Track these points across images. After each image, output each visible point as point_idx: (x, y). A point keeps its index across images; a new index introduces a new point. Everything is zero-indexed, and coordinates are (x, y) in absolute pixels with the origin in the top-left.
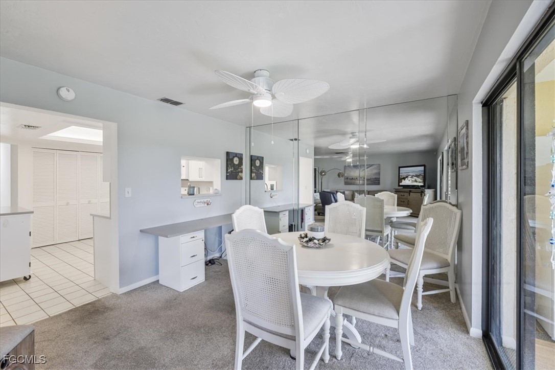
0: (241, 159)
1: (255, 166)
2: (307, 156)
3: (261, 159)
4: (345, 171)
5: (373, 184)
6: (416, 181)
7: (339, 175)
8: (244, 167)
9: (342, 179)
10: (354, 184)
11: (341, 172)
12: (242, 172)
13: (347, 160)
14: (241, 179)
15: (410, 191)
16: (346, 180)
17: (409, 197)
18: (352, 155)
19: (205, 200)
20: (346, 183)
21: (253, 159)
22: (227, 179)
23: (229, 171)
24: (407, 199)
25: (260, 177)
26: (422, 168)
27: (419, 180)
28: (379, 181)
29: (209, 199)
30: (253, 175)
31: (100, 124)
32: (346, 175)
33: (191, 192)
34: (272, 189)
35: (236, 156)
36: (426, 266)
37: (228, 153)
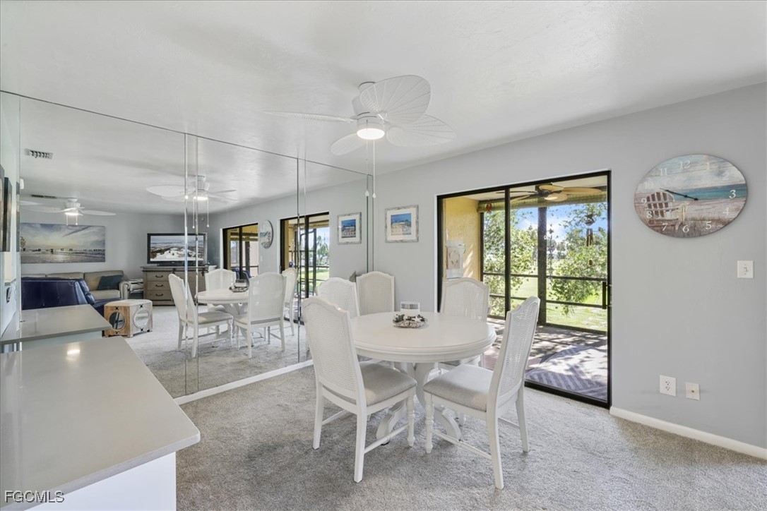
13: (67, 214)
26: (201, 238)
28: (104, 254)
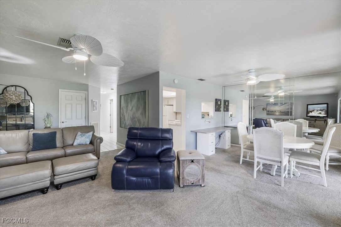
0: (221, 102)
1: (226, 105)
2: (246, 99)
3: (228, 101)
4: (267, 107)
5: (286, 115)
6: (320, 113)
7: (263, 109)
8: (222, 105)
9: (265, 112)
10: (273, 115)
11: (265, 107)
12: (221, 108)
13: (271, 101)
14: (221, 111)
15: (316, 120)
16: (267, 112)
17: (315, 124)
18: (273, 97)
19: (209, 120)
20: (268, 114)
21: (225, 101)
22: (216, 111)
23: (217, 107)
24: (313, 125)
25: (227, 110)
26: (326, 105)
27: (323, 113)
29: (210, 120)
30: (225, 109)
31: (175, 90)
32: (267, 109)
33: (203, 117)
34: (231, 116)
35: (219, 101)
36: (331, 151)
37: (216, 99)
